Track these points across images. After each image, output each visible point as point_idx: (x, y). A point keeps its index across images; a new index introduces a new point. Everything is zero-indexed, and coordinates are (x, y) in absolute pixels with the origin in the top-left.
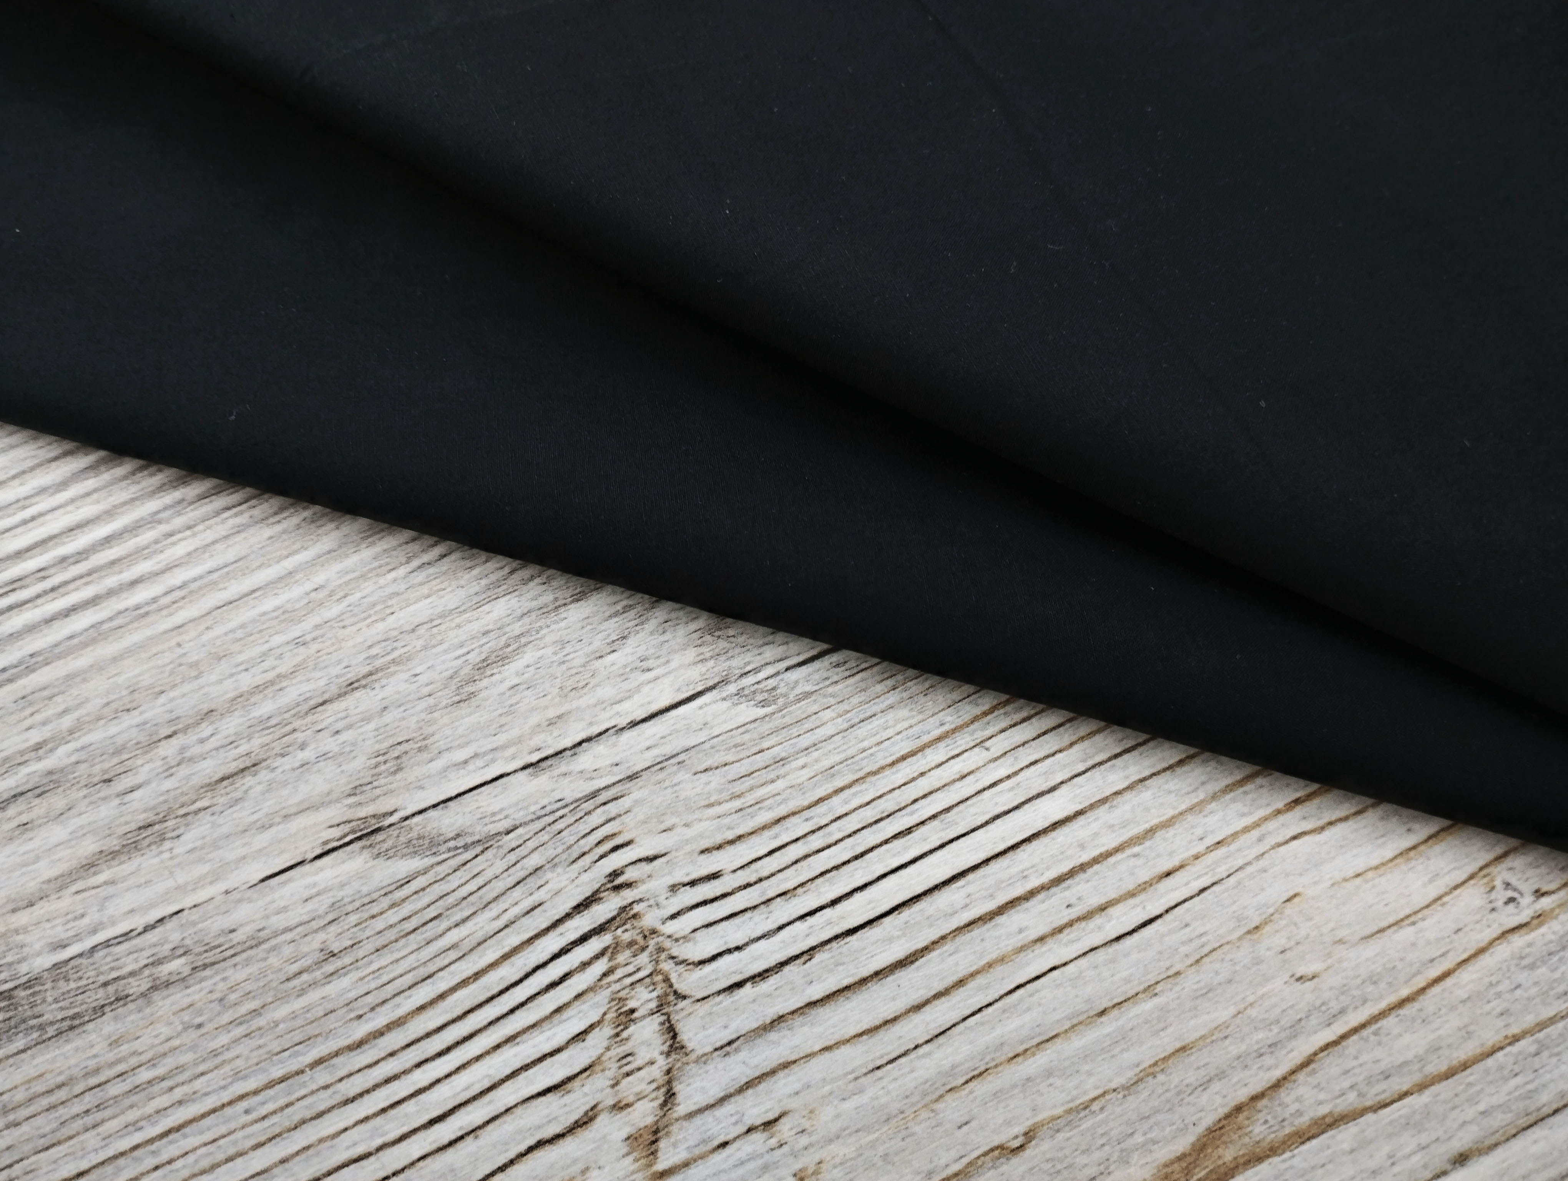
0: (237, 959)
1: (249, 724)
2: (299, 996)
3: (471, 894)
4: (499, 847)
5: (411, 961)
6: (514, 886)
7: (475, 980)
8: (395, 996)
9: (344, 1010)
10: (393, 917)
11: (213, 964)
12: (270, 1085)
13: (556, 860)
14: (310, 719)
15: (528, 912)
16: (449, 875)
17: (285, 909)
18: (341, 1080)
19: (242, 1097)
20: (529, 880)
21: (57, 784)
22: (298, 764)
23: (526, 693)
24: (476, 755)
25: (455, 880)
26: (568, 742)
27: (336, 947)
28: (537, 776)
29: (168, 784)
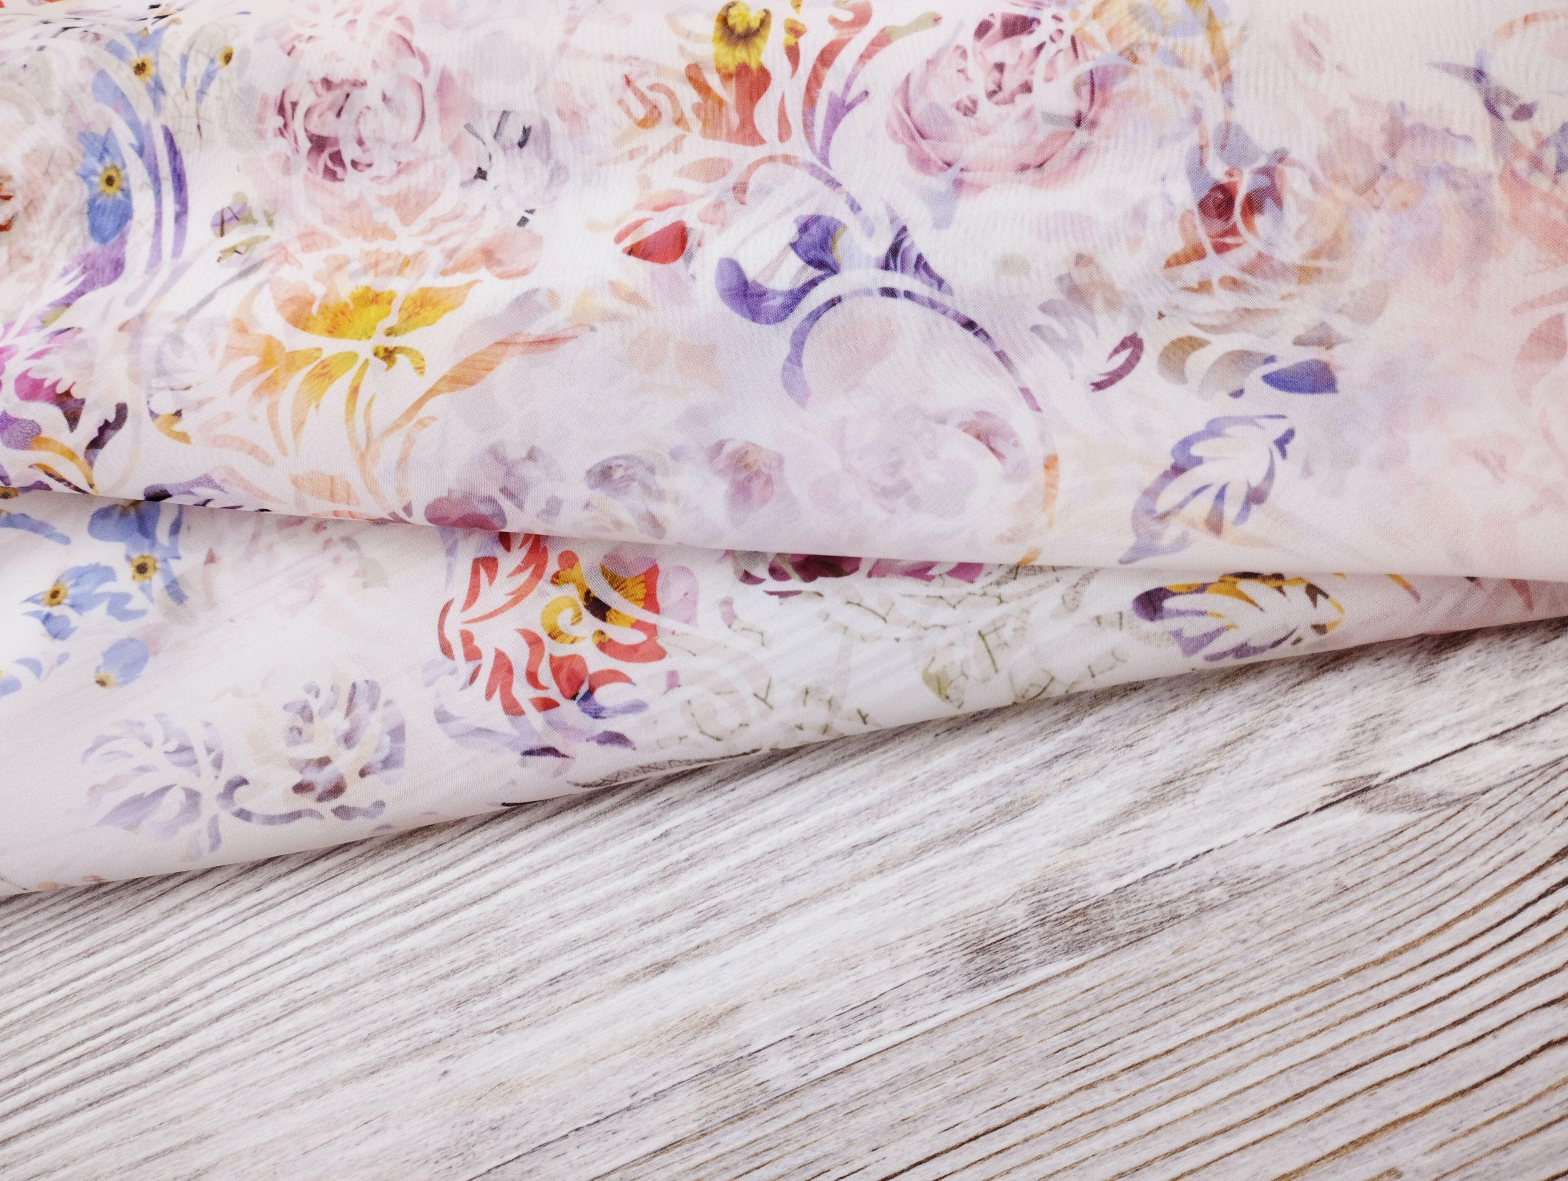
0: (1266, 890)
1: (1239, 700)
2: (1324, 920)
3: (1458, 843)
4: (1478, 805)
5: (1415, 896)
6: (1497, 837)
7: (1474, 913)
8: (1406, 923)
9: (1365, 933)
10: (1393, 860)
11: (1247, 893)
12: (1314, 989)
13: (1531, 817)
14: (1290, 696)
15: (1512, 860)
16: (1436, 827)
17: (1299, 851)
18: (1372, 987)
19: (1291, 997)
20: (1509, 832)
21: (1089, 748)
22: (1287, 734)
23: (1482, 674)
24: (1444, 728)
25: (1444, 831)
26: (1527, 717)
27: (1349, 883)
28: (1502, 746)
29: (1180, 749)
